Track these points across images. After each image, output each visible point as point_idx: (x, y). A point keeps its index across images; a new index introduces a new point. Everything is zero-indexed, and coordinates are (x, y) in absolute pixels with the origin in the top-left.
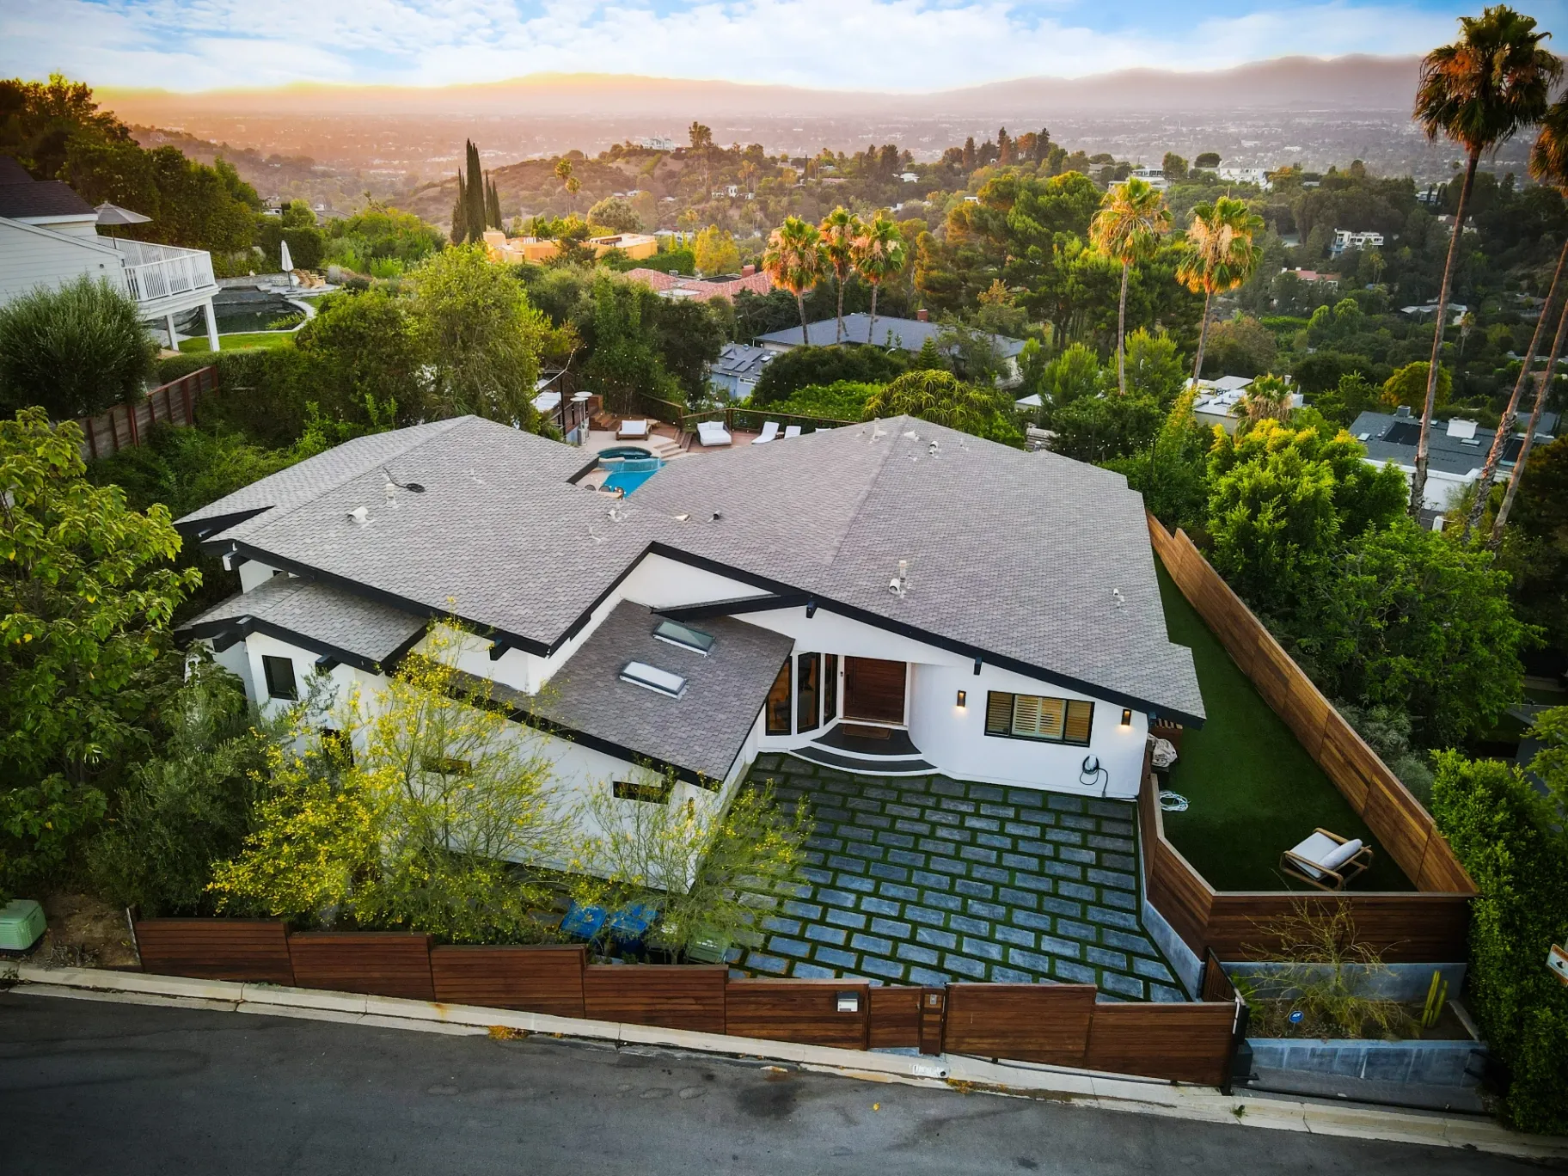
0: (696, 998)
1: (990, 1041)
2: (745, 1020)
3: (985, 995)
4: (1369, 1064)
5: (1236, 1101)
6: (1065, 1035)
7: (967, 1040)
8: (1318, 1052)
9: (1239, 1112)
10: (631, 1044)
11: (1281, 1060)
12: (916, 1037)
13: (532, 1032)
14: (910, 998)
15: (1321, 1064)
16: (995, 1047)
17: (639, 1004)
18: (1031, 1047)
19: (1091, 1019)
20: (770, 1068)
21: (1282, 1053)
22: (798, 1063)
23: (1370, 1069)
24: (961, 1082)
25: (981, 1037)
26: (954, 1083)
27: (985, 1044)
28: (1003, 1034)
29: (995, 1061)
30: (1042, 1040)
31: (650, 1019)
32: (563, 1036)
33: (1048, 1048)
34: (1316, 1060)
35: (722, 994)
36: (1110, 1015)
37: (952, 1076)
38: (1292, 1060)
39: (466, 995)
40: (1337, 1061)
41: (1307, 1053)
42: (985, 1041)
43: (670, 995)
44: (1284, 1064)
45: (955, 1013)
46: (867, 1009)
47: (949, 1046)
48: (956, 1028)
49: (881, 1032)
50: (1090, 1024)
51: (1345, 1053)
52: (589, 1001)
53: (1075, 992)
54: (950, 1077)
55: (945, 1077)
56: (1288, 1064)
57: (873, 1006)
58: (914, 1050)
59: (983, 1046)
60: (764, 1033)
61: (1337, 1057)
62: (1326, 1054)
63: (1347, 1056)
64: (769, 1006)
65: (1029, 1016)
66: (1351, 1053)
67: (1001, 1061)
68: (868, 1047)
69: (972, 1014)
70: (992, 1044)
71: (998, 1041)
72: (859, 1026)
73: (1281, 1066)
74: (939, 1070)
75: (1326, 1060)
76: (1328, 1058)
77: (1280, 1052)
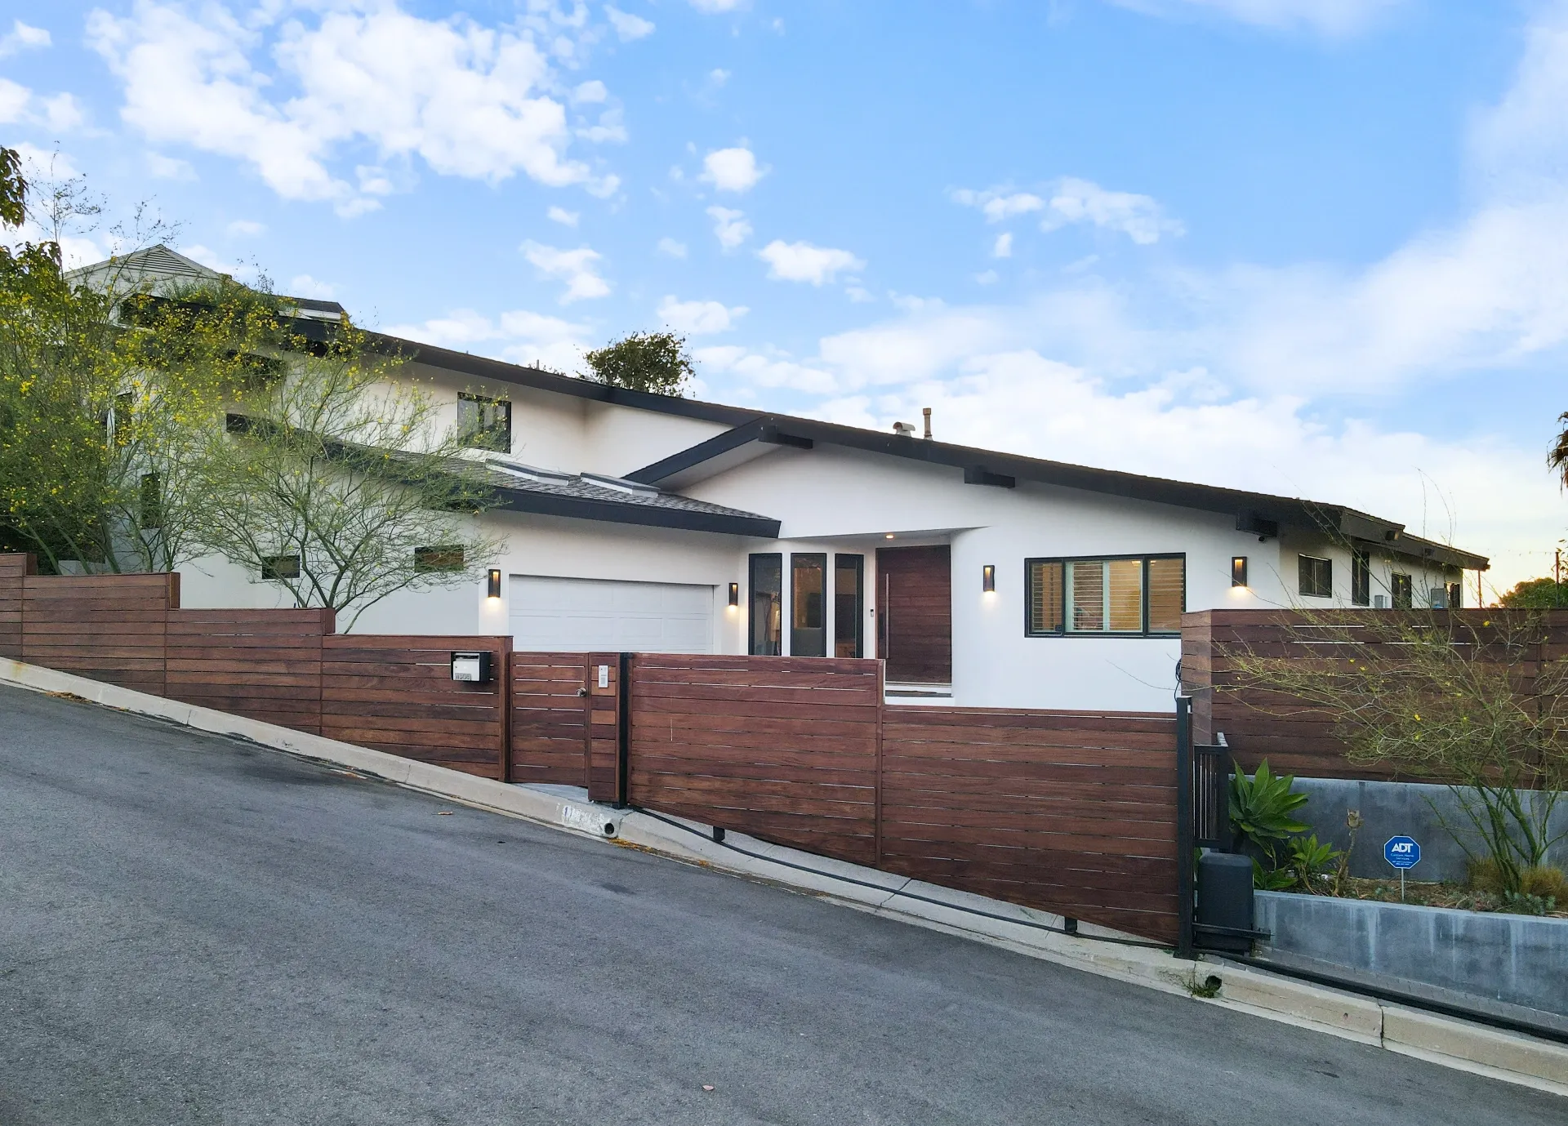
0: (289, 662)
1: (707, 784)
2: (349, 706)
5: (1205, 968)
6: (835, 779)
7: (667, 780)
8: (1458, 930)
9: (1208, 989)
10: (197, 729)
11: (1362, 943)
12: (581, 762)
13: (95, 703)
15: (1472, 968)
16: (713, 800)
18: (775, 804)
19: (880, 739)
20: (345, 772)
21: (1361, 925)
22: (396, 781)
24: (630, 844)
25: (689, 775)
26: (620, 845)
27: (696, 790)
28: (719, 769)
29: (718, 838)
30: (794, 788)
31: (233, 704)
32: (127, 710)
34: (1455, 954)
35: (315, 654)
36: (913, 730)
37: (622, 835)
38: (1391, 950)
39: (50, 652)
40: (1513, 963)
41: (1427, 932)
42: (696, 784)
43: (257, 657)
44: (1373, 959)
45: (644, 719)
46: (502, 689)
47: (639, 796)
48: (646, 751)
49: (529, 746)
50: (881, 754)
51: (1533, 940)
52: (171, 665)
53: (848, 672)
54: (621, 837)
55: (613, 835)
56: (1383, 957)
57: (515, 688)
58: (582, 795)
59: (697, 797)
60: (370, 735)
61: (1513, 950)
62: (1478, 936)
63: (1539, 949)
64: (375, 681)
65: (770, 727)
66: (1550, 941)
67: (731, 836)
68: (509, 778)
69: (671, 719)
70: (709, 792)
71: (717, 784)
72: (496, 728)
73: (1366, 964)
74: (608, 822)
75: (1485, 956)
76: (1487, 949)
77: (1353, 917)
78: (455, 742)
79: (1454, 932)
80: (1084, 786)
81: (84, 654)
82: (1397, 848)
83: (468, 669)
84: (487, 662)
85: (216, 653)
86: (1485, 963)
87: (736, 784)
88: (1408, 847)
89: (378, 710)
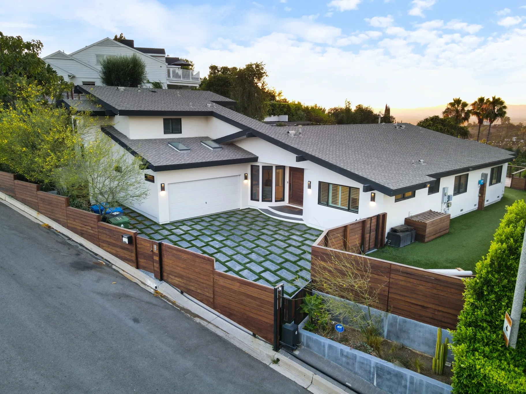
0: (92, 227)
1: (178, 280)
2: (104, 241)
3: (175, 252)
4: (379, 376)
5: (277, 355)
6: (205, 286)
7: (171, 276)
8: (345, 354)
9: (277, 361)
10: (73, 241)
11: (324, 351)
12: (152, 268)
13: (53, 228)
14: (149, 245)
15: (348, 363)
16: (181, 284)
17: (78, 225)
18: (192, 288)
19: (214, 279)
20: (101, 261)
21: (324, 346)
22: (113, 264)
23: (380, 380)
24: (160, 293)
25: (175, 276)
26: (157, 293)
27: (177, 280)
28: (181, 277)
29: (182, 293)
30: (196, 286)
31: (82, 234)
32: (59, 232)
33: (199, 291)
34: (344, 359)
35: (96, 226)
36: (220, 278)
37: (159, 290)
38: (330, 354)
39: (45, 212)
40: (357, 365)
41: (338, 352)
42: (176, 279)
43: (85, 224)
44: (326, 355)
45: (165, 260)
46: (134, 246)
47: (165, 278)
48: (166, 268)
49: (142, 261)
50: (213, 282)
51: (362, 361)
52: (68, 221)
53: (206, 260)
54: (158, 290)
55: (157, 290)
56: (328, 356)
57: (138, 246)
58: (153, 275)
59: (177, 282)
60: (109, 250)
61: (357, 362)
62: (350, 356)
63: (363, 363)
64: (109, 237)
65: (190, 269)
66: (365, 362)
67: (185, 294)
68: (138, 267)
69: (171, 262)
70: (179, 281)
71: (181, 280)
72: (134, 255)
73: (325, 356)
74: (156, 286)
75: (350, 362)
76: (351, 360)
77: (322, 344)
78: (126, 256)
79: (344, 354)
80: (256, 302)
81: (51, 214)
82: (338, 327)
83: (125, 240)
84: (130, 239)
85: (77, 221)
86: (351, 363)
87: (185, 281)
88: (341, 327)
89: (110, 244)
